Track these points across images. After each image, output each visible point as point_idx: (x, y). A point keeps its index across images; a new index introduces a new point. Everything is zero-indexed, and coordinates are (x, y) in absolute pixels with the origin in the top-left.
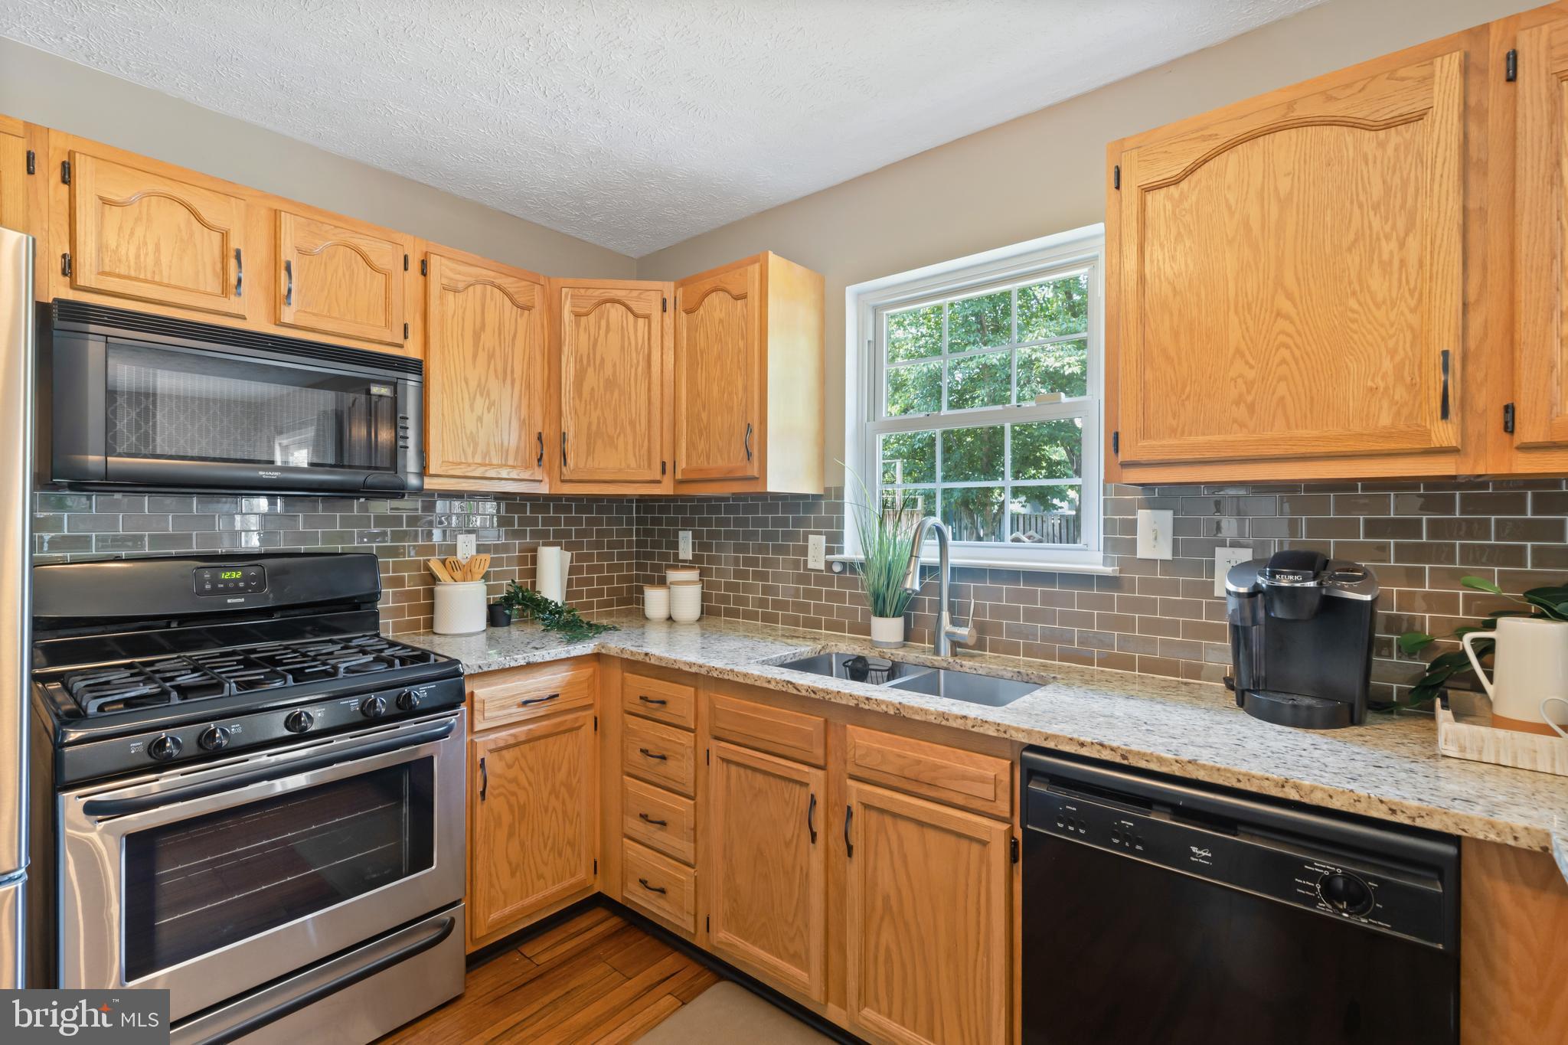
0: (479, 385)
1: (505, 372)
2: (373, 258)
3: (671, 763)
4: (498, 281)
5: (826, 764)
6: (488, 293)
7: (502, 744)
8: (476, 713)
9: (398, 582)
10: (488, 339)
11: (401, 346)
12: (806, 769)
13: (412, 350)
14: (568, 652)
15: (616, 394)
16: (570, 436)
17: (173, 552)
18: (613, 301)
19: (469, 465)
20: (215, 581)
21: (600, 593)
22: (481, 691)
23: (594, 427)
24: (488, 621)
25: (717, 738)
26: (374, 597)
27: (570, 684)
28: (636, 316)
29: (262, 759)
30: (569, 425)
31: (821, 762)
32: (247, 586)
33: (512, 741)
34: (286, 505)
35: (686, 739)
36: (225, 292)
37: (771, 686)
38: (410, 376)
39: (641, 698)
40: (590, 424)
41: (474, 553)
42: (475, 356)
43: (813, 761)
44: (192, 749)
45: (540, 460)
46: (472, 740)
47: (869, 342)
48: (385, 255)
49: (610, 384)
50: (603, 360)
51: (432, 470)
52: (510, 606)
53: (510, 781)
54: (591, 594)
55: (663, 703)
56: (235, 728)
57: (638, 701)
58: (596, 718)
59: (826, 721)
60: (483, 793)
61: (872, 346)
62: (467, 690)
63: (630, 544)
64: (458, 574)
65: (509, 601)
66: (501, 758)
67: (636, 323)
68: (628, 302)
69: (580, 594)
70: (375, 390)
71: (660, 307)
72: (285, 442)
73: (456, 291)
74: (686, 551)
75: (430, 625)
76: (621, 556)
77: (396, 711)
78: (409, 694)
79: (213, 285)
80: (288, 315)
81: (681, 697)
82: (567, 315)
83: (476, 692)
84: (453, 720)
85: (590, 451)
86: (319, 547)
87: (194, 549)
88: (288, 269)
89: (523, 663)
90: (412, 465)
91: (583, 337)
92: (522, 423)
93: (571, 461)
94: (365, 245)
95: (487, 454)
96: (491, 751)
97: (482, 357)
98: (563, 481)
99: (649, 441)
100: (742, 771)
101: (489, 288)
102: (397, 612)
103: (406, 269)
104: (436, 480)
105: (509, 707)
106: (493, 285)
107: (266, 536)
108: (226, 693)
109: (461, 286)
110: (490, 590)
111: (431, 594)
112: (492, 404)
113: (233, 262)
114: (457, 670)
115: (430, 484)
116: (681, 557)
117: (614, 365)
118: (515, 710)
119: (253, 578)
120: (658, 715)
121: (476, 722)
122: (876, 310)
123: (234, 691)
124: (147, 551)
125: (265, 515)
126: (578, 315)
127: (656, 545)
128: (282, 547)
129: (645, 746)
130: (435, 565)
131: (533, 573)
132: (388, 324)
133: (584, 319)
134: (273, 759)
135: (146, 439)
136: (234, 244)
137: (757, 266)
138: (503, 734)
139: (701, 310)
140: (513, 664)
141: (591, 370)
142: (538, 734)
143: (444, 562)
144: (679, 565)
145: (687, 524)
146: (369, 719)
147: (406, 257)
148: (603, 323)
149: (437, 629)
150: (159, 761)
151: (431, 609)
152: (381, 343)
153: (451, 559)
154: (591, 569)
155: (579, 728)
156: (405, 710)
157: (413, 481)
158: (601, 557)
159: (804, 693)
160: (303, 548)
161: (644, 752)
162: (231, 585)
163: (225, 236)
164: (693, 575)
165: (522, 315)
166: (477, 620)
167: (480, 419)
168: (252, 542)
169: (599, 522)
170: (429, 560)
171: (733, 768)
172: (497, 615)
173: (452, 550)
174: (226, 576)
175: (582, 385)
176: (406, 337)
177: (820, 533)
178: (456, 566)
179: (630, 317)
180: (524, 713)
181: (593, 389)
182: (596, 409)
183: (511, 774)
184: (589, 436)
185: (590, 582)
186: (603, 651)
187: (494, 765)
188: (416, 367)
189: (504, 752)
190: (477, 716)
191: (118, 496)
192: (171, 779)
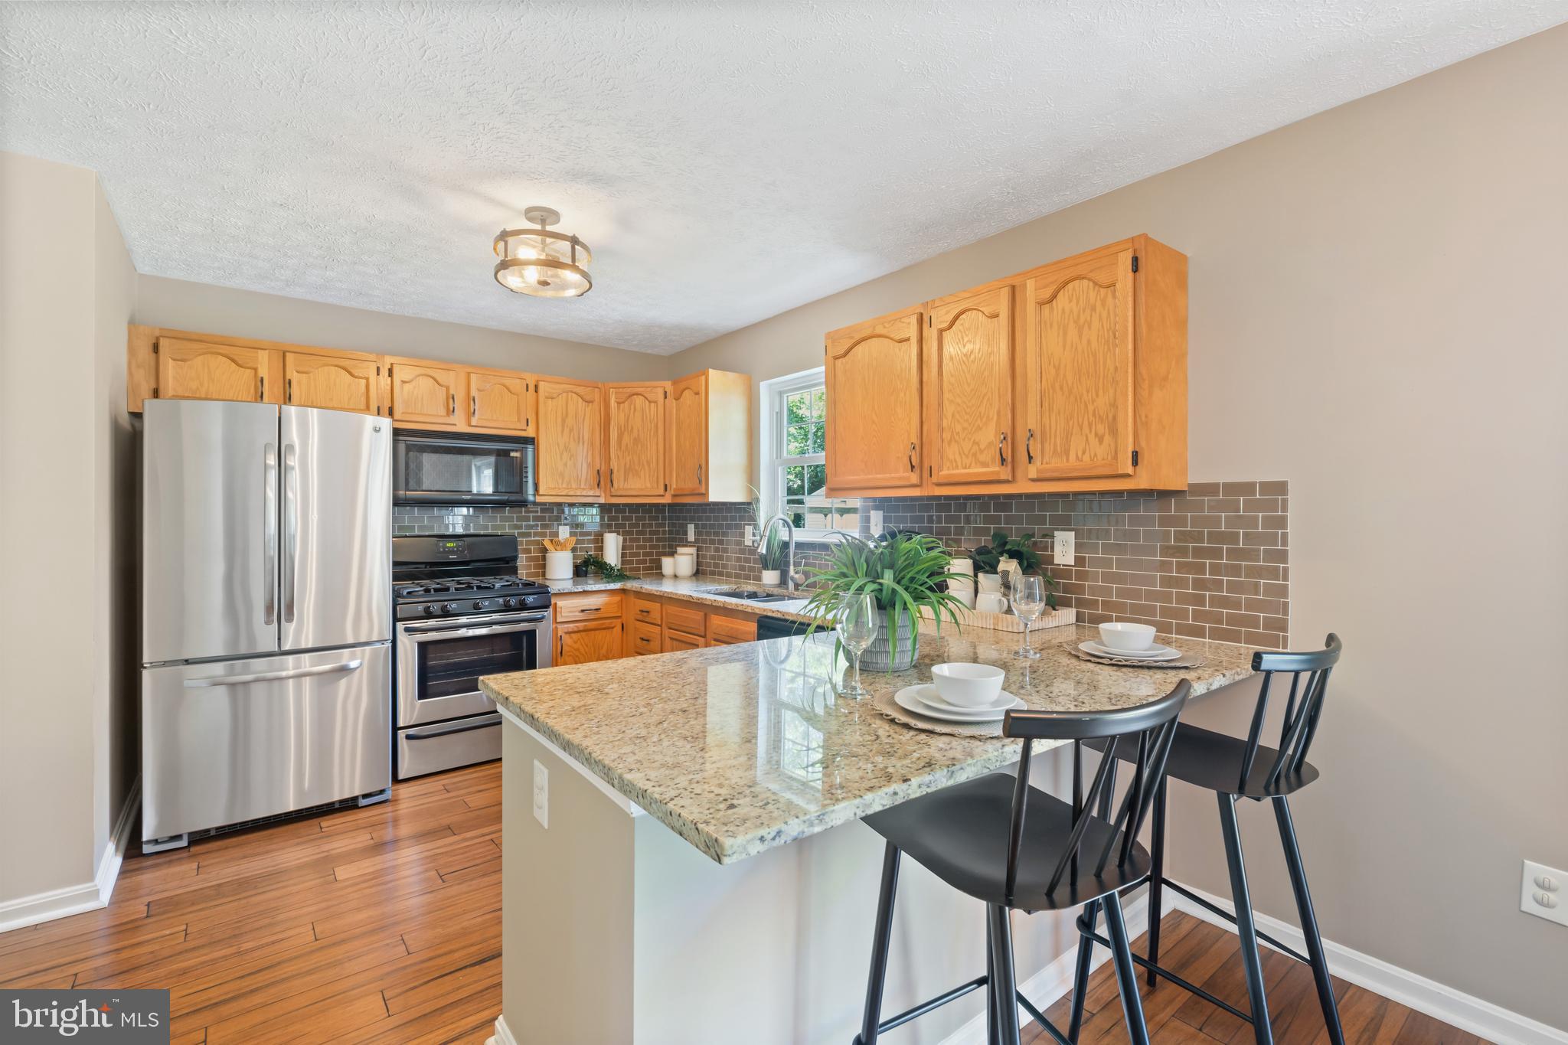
0: (565, 446)
1: (579, 438)
2: (511, 388)
3: (652, 643)
4: (574, 390)
5: (705, 635)
6: (570, 396)
7: (570, 630)
8: (558, 613)
9: (528, 551)
10: (570, 421)
11: (525, 430)
12: (698, 638)
13: (530, 433)
14: (606, 587)
15: (640, 446)
16: (615, 471)
17: (427, 533)
18: (637, 394)
19: (559, 489)
20: (444, 547)
21: (645, 562)
22: (561, 603)
23: (628, 466)
24: (574, 574)
25: (670, 628)
26: (515, 558)
27: (607, 604)
28: (650, 402)
29: (463, 620)
30: (614, 465)
31: (703, 634)
32: (458, 550)
33: (576, 629)
34: (474, 511)
35: (657, 629)
36: (448, 414)
37: (685, 599)
38: (529, 446)
39: (640, 611)
40: (626, 464)
41: (568, 536)
42: (562, 432)
43: (700, 633)
44: (439, 612)
45: (598, 485)
46: (556, 627)
47: (777, 413)
48: (517, 385)
49: (637, 440)
50: (632, 428)
51: (541, 492)
52: (587, 566)
53: (576, 650)
54: (638, 562)
55: (648, 612)
56: (454, 606)
57: (639, 613)
58: (623, 624)
59: (706, 614)
60: (561, 653)
61: (779, 415)
62: (553, 601)
63: (664, 532)
64: (559, 548)
65: (587, 562)
66: (571, 638)
67: (650, 406)
68: (645, 395)
69: (631, 562)
70: (513, 454)
71: (662, 396)
72: (478, 464)
73: (552, 398)
74: (691, 537)
75: (544, 574)
76: (658, 540)
77: (518, 606)
78: (524, 599)
79: (442, 411)
80: (474, 422)
81: (655, 607)
82: (613, 404)
83: (558, 602)
84: (545, 613)
85: (625, 480)
86: (490, 532)
87: (435, 532)
88: (474, 400)
89: (581, 590)
90: (530, 490)
91: (622, 415)
92: (589, 465)
93: (615, 485)
94: (507, 382)
95: (569, 482)
96: (566, 633)
97: (567, 430)
98: (612, 496)
99: (658, 472)
100: (677, 643)
101: (570, 394)
102: (528, 567)
103: (527, 390)
104: (543, 497)
105: (575, 612)
106: (572, 392)
107: (466, 526)
108: (451, 591)
109: (555, 395)
110: (575, 557)
111: (544, 558)
112: (572, 456)
113: (451, 400)
114: (547, 590)
115: (539, 499)
116: (689, 540)
117: (638, 431)
118: (577, 614)
119: (460, 546)
120: (647, 620)
121: (558, 618)
122: (781, 394)
123: (454, 591)
124: (416, 532)
125: (465, 516)
126: (619, 403)
127: (678, 533)
128: (472, 531)
129: (642, 636)
130: (547, 543)
131: (601, 549)
132: (519, 420)
133: (622, 405)
134: (468, 620)
135: (419, 482)
136: (452, 392)
137: (703, 377)
138: (571, 625)
139: (681, 399)
140: (576, 590)
141: (626, 433)
142: (589, 628)
143: (552, 541)
144: (686, 544)
145: (692, 520)
146: (507, 608)
147: (527, 385)
148: (632, 407)
149: (547, 577)
150: (428, 615)
151: (544, 566)
152: (515, 429)
153: (555, 539)
154: (638, 547)
155: (613, 628)
156: (523, 607)
157: (531, 498)
158: (645, 540)
159: (695, 601)
160: (482, 533)
161: (642, 639)
162: (451, 549)
163: (448, 388)
164: (692, 550)
165: (588, 406)
166: (568, 572)
167: (565, 465)
168: (460, 530)
169: (644, 519)
170: (543, 540)
171: (675, 642)
172: (580, 571)
173: (556, 534)
174: (449, 545)
175: (621, 440)
176: (527, 425)
177: (750, 525)
178: (558, 543)
179: (647, 402)
180: (581, 616)
181: (627, 445)
182: (629, 455)
183: (576, 646)
184: (625, 472)
185: (638, 555)
186: (625, 588)
187: (567, 639)
188: (531, 441)
189: (572, 635)
190: (558, 614)
191: (408, 508)
192: (432, 623)
